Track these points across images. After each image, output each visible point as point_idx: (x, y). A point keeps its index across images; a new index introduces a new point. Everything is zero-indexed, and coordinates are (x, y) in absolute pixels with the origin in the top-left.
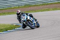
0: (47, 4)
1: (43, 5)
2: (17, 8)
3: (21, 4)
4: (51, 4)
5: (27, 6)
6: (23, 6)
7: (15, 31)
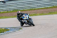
0: (34, 9)
1: (30, 10)
2: (5, 12)
3: (10, 9)
4: (39, 9)
5: (15, 11)
6: (11, 10)
7: (4, 34)
